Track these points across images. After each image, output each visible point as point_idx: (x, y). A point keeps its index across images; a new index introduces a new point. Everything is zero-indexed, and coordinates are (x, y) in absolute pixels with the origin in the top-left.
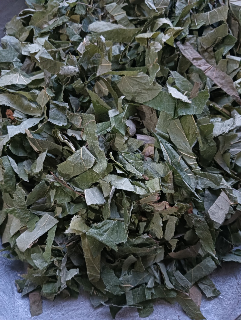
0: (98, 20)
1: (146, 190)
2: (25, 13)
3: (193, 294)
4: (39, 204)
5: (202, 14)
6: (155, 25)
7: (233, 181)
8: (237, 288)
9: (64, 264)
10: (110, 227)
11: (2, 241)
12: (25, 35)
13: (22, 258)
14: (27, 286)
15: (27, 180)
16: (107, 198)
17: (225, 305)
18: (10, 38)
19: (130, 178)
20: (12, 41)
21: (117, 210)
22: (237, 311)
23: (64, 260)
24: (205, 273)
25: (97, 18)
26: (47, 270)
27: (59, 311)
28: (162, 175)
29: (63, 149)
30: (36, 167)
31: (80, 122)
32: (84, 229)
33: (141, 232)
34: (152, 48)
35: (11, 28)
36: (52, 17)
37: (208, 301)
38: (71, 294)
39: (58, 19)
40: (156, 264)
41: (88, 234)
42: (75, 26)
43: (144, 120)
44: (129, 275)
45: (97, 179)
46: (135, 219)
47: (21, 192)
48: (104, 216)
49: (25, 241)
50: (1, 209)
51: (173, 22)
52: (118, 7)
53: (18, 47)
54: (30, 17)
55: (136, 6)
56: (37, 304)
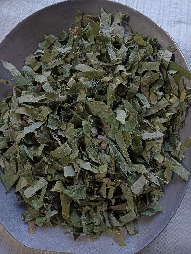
0: (81, 62)
1: (98, 171)
2: (38, 53)
3: (123, 231)
4: (38, 172)
5: (145, 63)
6: (115, 70)
7: (151, 168)
8: (148, 230)
9: (49, 208)
10: (77, 190)
11: (15, 190)
12: (37, 68)
13: (26, 201)
14: (28, 217)
15: (33, 159)
16: (76, 173)
17: (140, 240)
18: (28, 68)
19: (91, 163)
20: (29, 70)
21: (82, 179)
22: (145, 243)
23: (50, 205)
24: (129, 220)
25: (81, 61)
26: (40, 210)
27: (44, 233)
28: (109, 162)
29: (54, 142)
30: (38, 152)
31: (65, 128)
32: (62, 190)
33: (95, 193)
34: (111, 87)
35: (29, 61)
36: (54, 59)
37: (131, 236)
38: (52, 224)
39: (58, 60)
40: (102, 212)
41: (64, 193)
42: (67, 66)
43: (103, 127)
44: (85, 217)
45: (72, 161)
46: (92, 186)
47: (29, 166)
48: (74, 183)
49: (29, 193)
50: (16, 172)
51: (127, 67)
52: (94, 56)
53: (32, 74)
54: (41, 56)
55: (105, 55)
56: (33, 228)
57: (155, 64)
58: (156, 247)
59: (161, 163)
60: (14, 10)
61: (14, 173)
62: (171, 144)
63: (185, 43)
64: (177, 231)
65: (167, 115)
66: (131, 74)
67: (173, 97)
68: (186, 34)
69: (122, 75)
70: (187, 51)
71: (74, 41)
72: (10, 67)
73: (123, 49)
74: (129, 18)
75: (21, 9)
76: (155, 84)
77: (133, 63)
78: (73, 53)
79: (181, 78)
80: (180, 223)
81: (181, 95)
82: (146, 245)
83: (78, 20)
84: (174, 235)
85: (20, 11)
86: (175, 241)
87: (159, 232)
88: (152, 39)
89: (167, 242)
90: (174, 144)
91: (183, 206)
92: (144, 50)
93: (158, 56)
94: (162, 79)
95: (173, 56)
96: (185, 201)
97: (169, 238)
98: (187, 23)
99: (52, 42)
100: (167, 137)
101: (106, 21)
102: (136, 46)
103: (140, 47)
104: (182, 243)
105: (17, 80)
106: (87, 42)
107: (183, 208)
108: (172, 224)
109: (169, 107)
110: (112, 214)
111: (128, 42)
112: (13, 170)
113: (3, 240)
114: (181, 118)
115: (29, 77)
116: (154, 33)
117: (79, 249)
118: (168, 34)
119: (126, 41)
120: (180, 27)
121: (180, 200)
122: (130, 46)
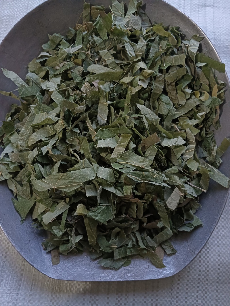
0: (94, 63)
2: (42, 57)
3: (159, 251)
5: (169, 56)
6: (134, 68)
7: (186, 178)
8: (187, 248)
9: (73, 232)
10: (102, 211)
11: (32, 218)
12: (43, 74)
13: (46, 228)
14: (49, 246)
17: (179, 259)
18: (32, 75)
20: (34, 77)
22: (186, 262)
23: (73, 229)
24: (165, 238)
25: (94, 61)
26: (62, 236)
27: (70, 262)
29: (71, 159)
30: (53, 171)
34: (129, 92)
35: (32, 67)
36: (62, 61)
37: (168, 257)
38: (78, 251)
39: (67, 63)
40: (133, 232)
41: (88, 216)
42: (78, 68)
44: (115, 239)
48: (97, 204)
49: (48, 218)
50: (31, 196)
51: (148, 63)
52: (109, 53)
53: (38, 81)
54: (46, 60)
55: (122, 52)
56: (56, 257)
57: (180, 57)
58: (198, 266)
59: (196, 170)
60: (7, 8)
61: (29, 197)
62: (206, 149)
63: (213, 30)
64: (220, 247)
65: (199, 115)
66: (154, 71)
67: (204, 93)
68: (214, 20)
69: (144, 73)
70: (215, 40)
71: (83, 38)
72: (12, 75)
73: (141, 42)
74: (145, 5)
75: (15, 5)
76: (182, 80)
77: (155, 59)
78: (84, 53)
79: (211, 71)
80: (223, 237)
81: (213, 91)
82: (187, 264)
83: (85, 13)
84: (217, 251)
85: (15, 8)
86: (219, 258)
87: (200, 248)
88: (175, 29)
89: (210, 259)
90: (209, 148)
91: (225, 218)
92: (166, 42)
93: (183, 47)
94: (190, 74)
95: (200, 46)
96: (226, 212)
97: (212, 255)
98: (213, 6)
99: (58, 41)
100: (201, 141)
101: (118, 12)
102: (156, 39)
103: (161, 38)
104: (227, 259)
105: (21, 90)
106: (98, 38)
107: (225, 220)
108: (214, 239)
109: (201, 106)
110: (145, 234)
111: (147, 34)
112: (27, 194)
113: (24, 274)
114: (214, 117)
115: (35, 85)
116: (177, 21)
117: (110, 276)
118: (192, 21)
119: (144, 33)
120: (206, 12)
121: (221, 210)
122: (149, 39)
